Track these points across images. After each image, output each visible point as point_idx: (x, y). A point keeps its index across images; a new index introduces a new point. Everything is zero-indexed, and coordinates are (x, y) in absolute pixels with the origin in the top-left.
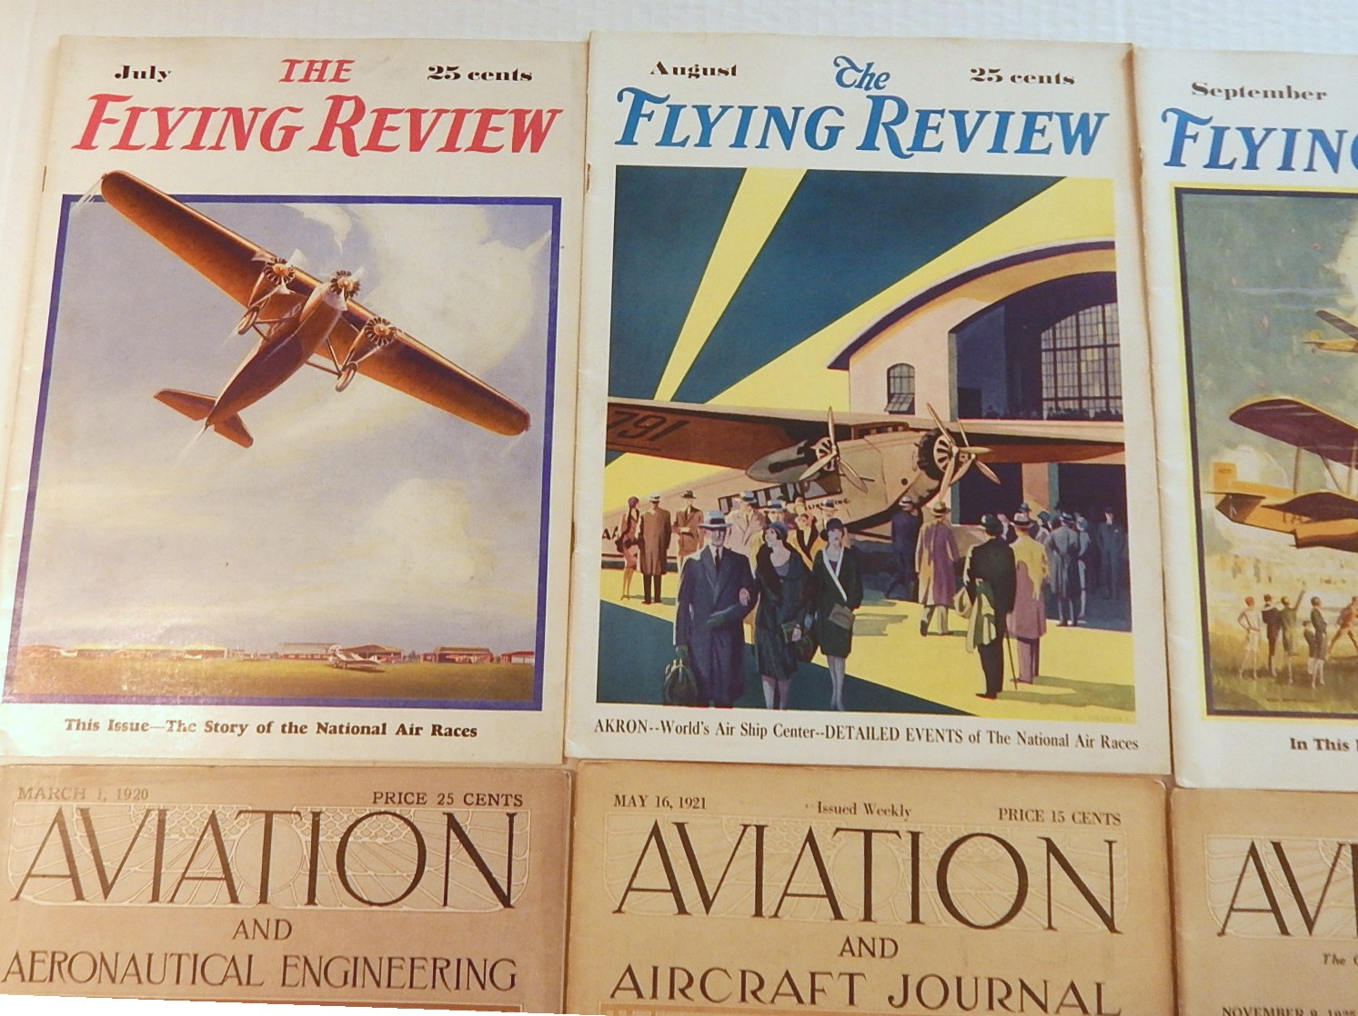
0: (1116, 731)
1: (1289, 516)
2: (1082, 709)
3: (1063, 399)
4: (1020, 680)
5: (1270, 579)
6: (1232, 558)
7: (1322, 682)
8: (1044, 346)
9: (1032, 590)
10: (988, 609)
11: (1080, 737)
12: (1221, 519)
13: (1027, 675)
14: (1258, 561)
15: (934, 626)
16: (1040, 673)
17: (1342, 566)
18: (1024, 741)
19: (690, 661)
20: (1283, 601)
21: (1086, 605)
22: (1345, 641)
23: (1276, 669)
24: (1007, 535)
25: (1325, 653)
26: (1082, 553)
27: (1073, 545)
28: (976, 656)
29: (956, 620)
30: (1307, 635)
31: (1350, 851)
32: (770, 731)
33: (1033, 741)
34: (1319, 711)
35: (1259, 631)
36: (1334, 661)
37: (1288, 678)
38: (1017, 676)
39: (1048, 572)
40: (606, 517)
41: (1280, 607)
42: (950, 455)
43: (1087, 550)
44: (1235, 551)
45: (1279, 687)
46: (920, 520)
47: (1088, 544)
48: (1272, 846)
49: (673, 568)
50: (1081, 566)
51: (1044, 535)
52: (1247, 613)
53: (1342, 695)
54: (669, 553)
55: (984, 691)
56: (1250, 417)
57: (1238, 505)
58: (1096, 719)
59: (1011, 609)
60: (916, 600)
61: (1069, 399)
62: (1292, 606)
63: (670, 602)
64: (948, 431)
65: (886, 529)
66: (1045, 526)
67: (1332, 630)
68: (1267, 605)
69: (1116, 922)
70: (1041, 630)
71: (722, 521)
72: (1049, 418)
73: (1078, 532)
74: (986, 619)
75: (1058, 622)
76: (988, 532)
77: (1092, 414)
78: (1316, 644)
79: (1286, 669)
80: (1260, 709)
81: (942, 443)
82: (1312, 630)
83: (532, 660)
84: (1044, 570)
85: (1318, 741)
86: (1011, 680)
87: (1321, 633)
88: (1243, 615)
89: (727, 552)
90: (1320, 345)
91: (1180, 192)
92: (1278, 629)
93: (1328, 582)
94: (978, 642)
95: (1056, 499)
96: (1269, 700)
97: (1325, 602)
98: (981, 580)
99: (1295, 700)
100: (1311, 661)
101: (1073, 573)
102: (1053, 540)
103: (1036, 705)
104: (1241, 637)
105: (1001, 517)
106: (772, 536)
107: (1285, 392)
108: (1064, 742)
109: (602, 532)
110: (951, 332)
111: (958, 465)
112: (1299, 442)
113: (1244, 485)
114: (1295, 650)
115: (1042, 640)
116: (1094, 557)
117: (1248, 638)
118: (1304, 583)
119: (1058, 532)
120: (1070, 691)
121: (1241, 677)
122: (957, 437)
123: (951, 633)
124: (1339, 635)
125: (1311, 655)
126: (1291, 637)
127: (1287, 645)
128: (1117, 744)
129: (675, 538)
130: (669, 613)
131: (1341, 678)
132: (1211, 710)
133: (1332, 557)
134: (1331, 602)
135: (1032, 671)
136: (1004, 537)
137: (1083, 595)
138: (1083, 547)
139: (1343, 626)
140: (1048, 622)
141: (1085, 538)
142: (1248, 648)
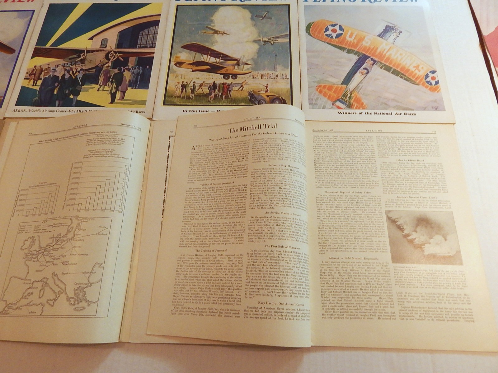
0: (140, 109)
1: (191, 66)
2: (133, 105)
3: (142, 44)
4: (119, 100)
5: (184, 78)
7: (193, 98)
8: (140, 34)
9: (126, 81)
10: (115, 85)
12: (175, 67)
13: (121, 99)
14: (182, 75)
15: (101, 89)
16: (125, 98)
17: (202, 75)
19: (40, 98)
20: (187, 82)
21: (139, 84)
22: (200, 90)
23: (182, 96)
25: (195, 93)
27: (138, 73)
28: (110, 95)
29: (106, 88)
30: (191, 89)
32: (55, 111)
34: (191, 104)
35: (179, 88)
37: (185, 98)
39: (131, 78)
40: (28, 70)
41: (186, 84)
42: (113, 55)
44: (177, 73)
46: (103, 68)
49: (41, 79)
50: (139, 77)
51: (132, 71)
53: (197, 100)
54: (41, 76)
55: (110, 102)
56: (186, 47)
57: (179, 64)
58: (136, 107)
59: (120, 85)
60: (98, 84)
61: (143, 44)
62: (188, 83)
63: (38, 86)
64: (114, 51)
65: (94, 70)
66: (132, 69)
67: (197, 88)
68: (183, 83)
70: (127, 89)
71: (55, 69)
72: (138, 48)
73: (140, 70)
74: (114, 88)
75: (131, 88)
76: (118, 70)
77: (148, 47)
78: (193, 91)
79: (184, 96)
80: (177, 104)
81: (112, 53)
82: (193, 88)
83: (2, 98)
85: (190, 110)
87: (195, 89)
88: (176, 85)
89: (55, 76)
90: (205, 33)
91: (178, 6)
92: (184, 88)
93: (198, 78)
94: (111, 93)
95: (136, 64)
96: (179, 102)
97: (197, 82)
98: (114, 80)
99: (186, 102)
100: (191, 94)
103: (122, 105)
104: (175, 90)
105: (122, 68)
106: (66, 72)
107: (195, 42)
109: (26, 72)
110: (119, 32)
111: (114, 57)
112: (196, 51)
113: (181, 60)
114: (188, 92)
115: (126, 92)
116: (143, 75)
117: (176, 90)
119: (135, 71)
120: (131, 102)
121: (173, 98)
122: (115, 52)
123: (105, 91)
124: (199, 89)
125: (191, 93)
127: (186, 91)
128: (140, 112)
129: (43, 73)
130: (37, 88)
131: (198, 98)
132: (164, 104)
133: (200, 73)
134: (198, 82)
135: (123, 98)
136: (122, 71)
137: (139, 82)
138: (141, 73)
139: (200, 87)
140: (129, 88)
141: (141, 71)
142: (176, 92)
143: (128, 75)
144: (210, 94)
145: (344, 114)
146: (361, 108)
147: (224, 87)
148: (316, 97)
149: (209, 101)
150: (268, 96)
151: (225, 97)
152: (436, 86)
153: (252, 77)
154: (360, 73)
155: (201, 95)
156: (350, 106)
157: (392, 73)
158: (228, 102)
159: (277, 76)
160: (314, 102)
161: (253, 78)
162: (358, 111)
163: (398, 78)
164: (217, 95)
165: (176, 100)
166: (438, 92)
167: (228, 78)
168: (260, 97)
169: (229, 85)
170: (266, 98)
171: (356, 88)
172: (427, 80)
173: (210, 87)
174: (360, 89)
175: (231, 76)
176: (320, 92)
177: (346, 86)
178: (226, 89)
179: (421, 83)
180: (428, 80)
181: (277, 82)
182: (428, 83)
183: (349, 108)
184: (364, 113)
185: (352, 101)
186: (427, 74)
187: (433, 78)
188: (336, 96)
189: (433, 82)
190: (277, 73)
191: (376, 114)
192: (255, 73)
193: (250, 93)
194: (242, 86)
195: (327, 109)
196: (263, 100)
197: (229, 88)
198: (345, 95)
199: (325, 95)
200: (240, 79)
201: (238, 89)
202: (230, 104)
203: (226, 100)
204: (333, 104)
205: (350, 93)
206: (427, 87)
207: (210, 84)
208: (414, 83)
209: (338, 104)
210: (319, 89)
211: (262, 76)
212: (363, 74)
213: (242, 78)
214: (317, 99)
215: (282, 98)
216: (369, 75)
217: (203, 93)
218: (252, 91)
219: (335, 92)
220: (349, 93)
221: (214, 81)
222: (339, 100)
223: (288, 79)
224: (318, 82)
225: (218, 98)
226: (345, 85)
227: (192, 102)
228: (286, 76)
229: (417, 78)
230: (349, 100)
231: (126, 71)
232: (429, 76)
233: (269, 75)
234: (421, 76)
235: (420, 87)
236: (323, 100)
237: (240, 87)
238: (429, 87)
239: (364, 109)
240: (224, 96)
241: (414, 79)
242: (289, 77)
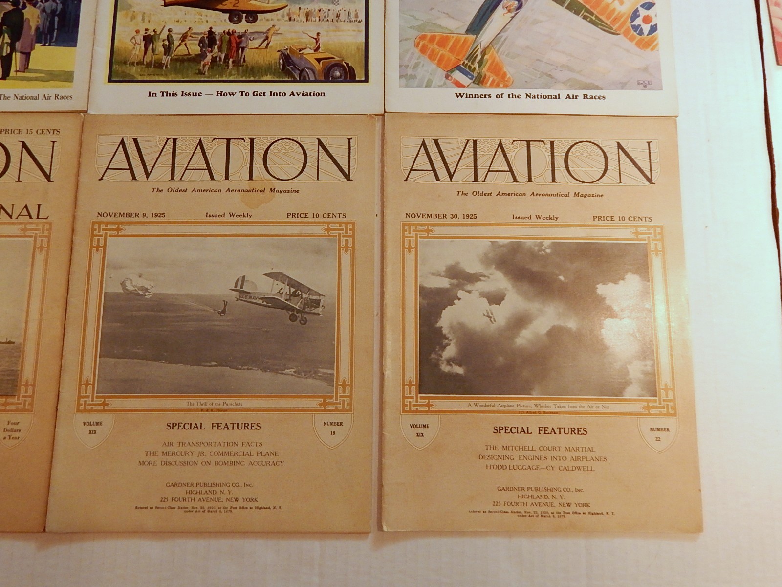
0: (62, 92)
2: (47, 83)
4: (18, 71)
5: (149, 21)
6: (132, 12)
7: (169, 66)
9: (31, 30)
10: (7, 39)
11: (45, 95)
13: (23, 69)
14: (144, 13)
16: (29, 68)
17: (186, 14)
18: (17, 98)
20: (154, 31)
21: (56, 36)
22: (183, 47)
23: (146, 61)
24: (22, 6)
25: (172, 53)
26: (58, 12)
27: (54, 10)
30: (164, 45)
31: (172, 141)
33: (21, 98)
34: (165, 79)
35: (140, 44)
36: (175, 57)
37: (152, 65)
38: (18, 69)
39: (39, 23)
41: (153, 34)
43: (60, 12)
44: (133, 9)
45: (147, 69)
47: (61, 9)
48: (132, 140)
50: (56, 19)
51: (40, 6)
52: (136, 37)
53: (176, 71)
58: (54, 87)
59: (18, 39)
62: (158, 33)
66: (41, 2)
67: (176, 43)
68: (146, 33)
69: (51, 177)
70: (32, 48)
73: (57, 4)
74: (6, 45)
75: (41, 44)
76: (13, 5)
78: (168, 50)
79: (151, 62)
80: (136, 79)
82: (167, 43)
84: (38, 21)
85: (163, 93)
86: (15, 71)
87: (171, 45)
88: (133, 38)
92: (150, 44)
93: (178, 21)
96: (140, 75)
98: (6, 27)
99: (154, 75)
100: (164, 57)
101: (52, 23)
102: (44, 8)
103: (25, 82)
104: (131, 48)
108: (37, 98)
114: (157, 52)
115: (32, 52)
116: (63, 15)
117: (134, 48)
118: (166, 22)
119: (47, 4)
120: (43, 75)
121: (128, 65)
124: (180, 45)
125: (165, 55)
126: (156, 47)
127: (153, 51)
128: (62, 98)
131: (178, 64)
132: (110, 80)
133: (181, 11)
134: (178, 30)
135: (25, 67)
136: (20, 7)
137: (56, 31)
138: (59, 9)
139: (182, 41)
140: (36, 44)
141: (60, 7)
142: (134, 52)
143: (32, 16)
144: (202, 56)
145: (468, 99)
146: (501, 85)
147: (230, 41)
148: (413, 62)
149: (201, 73)
150: (319, 60)
151: (233, 62)
152: (650, 36)
153: (287, 18)
154: (503, 8)
155: (185, 57)
156: (480, 81)
157: (567, 8)
158: (238, 75)
159: (338, 16)
160: (410, 72)
161: (290, 19)
162: (494, 92)
163: (579, 19)
164: (216, 57)
165: (134, 71)
166: (652, 49)
167: (239, 21)
168: (303, 63)
169: (240, 37)
170: (315, 63)
171: (494, 41)
172: (633, 24)
173: (201, 41)
174: (503, 44)
175: (244, 15)
176: (423, 50)
177: (475, 36)
178: (234, 45)
179: (623, 30)
180: (636, 23)
181: (338, 29)
182: (635, 31)
183: (478, 84)
184: (505, 96)
185: (485, 70)
186: (637, 11)
187: (647, 20)
188: (453, 58)
189: (646, 28)
190: (338, 8)
191: (530, 97)
192: (294, 8)
193: (285, 55)
194: (267, 38)
195: (435, 87)
196: (308, 68)
197: (240, 43)
198: (472, 57)
199: (432, 57)
200: (262, 23)
201: (260, 46)
202: (244, 79)
203: (235, 68)
204: (447, 77)
205: (481, 53)
206: (632, 39)
207: (201, 33)
208: (608, 29)
209: (458, 75)
210: (422, 43)
211: (308, 15)
212: (509, 11)
213: (268, 20)
214: (416, 65)
215: (347, 64)
216: (521, 11)
217: (189, 54)
218: (287, 50)
219: (452, 50)
220: (479, 52)
221: (211, 28)
222: (458, 68)
223: (359, 22)
224: (419, 28)
225: (219, 65)
226: (473, 34)
227: (166, 75)
228: (357, 16)
229: (616, 20)
230: (479, 66)
231: (28, 5)
232: (639, 16)
233: (321, 14)
234: (625, 13)
235: (621, 39)
236: (429, 69)
237: (263, 39)
238: (636, 40)
239: (506, 86)
240: (231, 60)
241: (608, 22)
242: (362, 17)
